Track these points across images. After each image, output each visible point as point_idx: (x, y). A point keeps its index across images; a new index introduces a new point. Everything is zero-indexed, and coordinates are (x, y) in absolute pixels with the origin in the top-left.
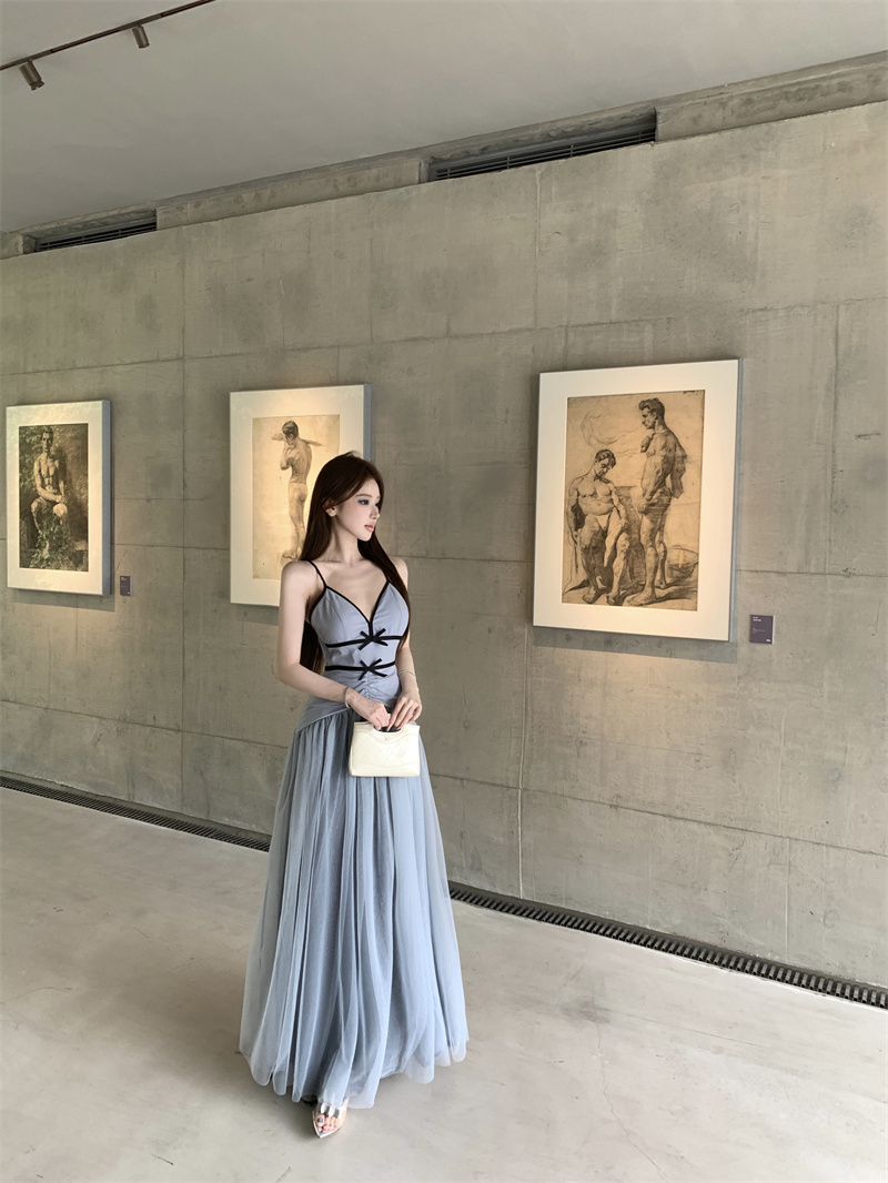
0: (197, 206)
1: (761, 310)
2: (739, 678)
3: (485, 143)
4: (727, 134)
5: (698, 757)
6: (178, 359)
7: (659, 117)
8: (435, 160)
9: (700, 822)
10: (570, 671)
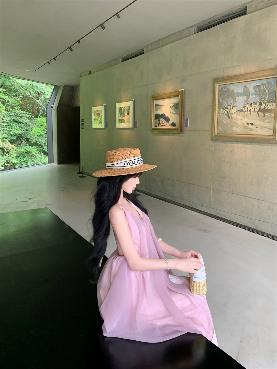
0: (152, 46)
1: (270, 59)
2: (262, 161)
3: (208, 21)
4: (263, 10)
5: (251, 182)
6: (147, 85)
7: (247, 7)
8: (199, 27)
9: (251, 198)
10: (223, 159)
